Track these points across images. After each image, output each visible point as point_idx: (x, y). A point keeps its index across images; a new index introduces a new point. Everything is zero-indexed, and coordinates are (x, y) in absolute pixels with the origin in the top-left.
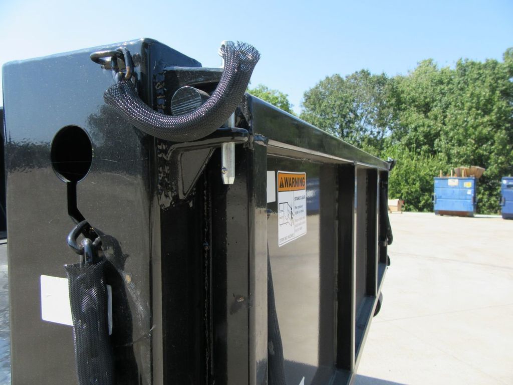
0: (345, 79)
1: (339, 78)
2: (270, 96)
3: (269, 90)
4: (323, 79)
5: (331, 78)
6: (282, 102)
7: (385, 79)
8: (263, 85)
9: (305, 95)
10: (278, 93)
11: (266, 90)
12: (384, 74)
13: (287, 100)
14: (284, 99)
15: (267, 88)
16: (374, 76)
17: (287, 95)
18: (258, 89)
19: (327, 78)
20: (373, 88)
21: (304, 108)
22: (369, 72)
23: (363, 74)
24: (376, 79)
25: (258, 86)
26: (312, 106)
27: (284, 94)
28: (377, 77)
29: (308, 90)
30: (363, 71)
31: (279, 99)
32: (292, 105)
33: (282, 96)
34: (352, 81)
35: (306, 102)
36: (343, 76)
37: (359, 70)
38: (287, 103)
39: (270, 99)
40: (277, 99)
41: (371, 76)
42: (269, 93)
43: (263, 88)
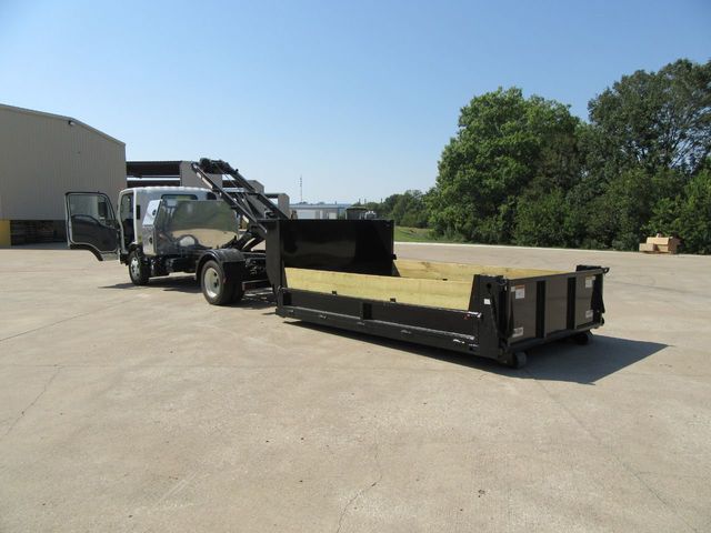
2: (544, 110)
3: (545, 101)
4: (619, 79)
6: (561, 116)
9: (591, 105)
10: (555, 104)
11: (540, 103)
13: (568, 112)
14: (563, 111)
15: (543, 100)
16: (697, 68)
17: (569, 106)
18: (530, 101)
19: (624, 79)
21: (591, 120)
22: (688, 61)
23: (680, 65)
25: (532, 98)
26: (600, 120)
28: (701, 68)
29: (595, 98)
30: (680, 62)
31: (557, 112)
33: (562, 108)
35: (592, 114)
36: (647, 72)
38: (569, 116)
39: (542, 113)
40: (553, 112)
41: (693, 66)
42: (544, 106)
43: (538, 99)
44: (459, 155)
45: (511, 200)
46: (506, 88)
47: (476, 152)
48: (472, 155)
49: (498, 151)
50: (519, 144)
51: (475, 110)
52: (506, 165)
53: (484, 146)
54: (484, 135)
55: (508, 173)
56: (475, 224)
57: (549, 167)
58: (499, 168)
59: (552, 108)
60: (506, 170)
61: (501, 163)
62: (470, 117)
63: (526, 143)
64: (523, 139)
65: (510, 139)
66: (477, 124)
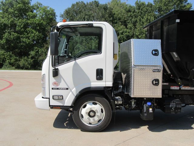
45: (36, 49)
48: (13, 26)
50: (38, 24)
52: (32, 33)
53: (19, 22)
55: (34, 36)
56: (16, 60)
58: (28, 34)
59: (48, 9)
61: (30, 31)
62: (7, 7)
63: (42, 23)
64: (40, 21)
65: (33, 21)
66: (12, 11)
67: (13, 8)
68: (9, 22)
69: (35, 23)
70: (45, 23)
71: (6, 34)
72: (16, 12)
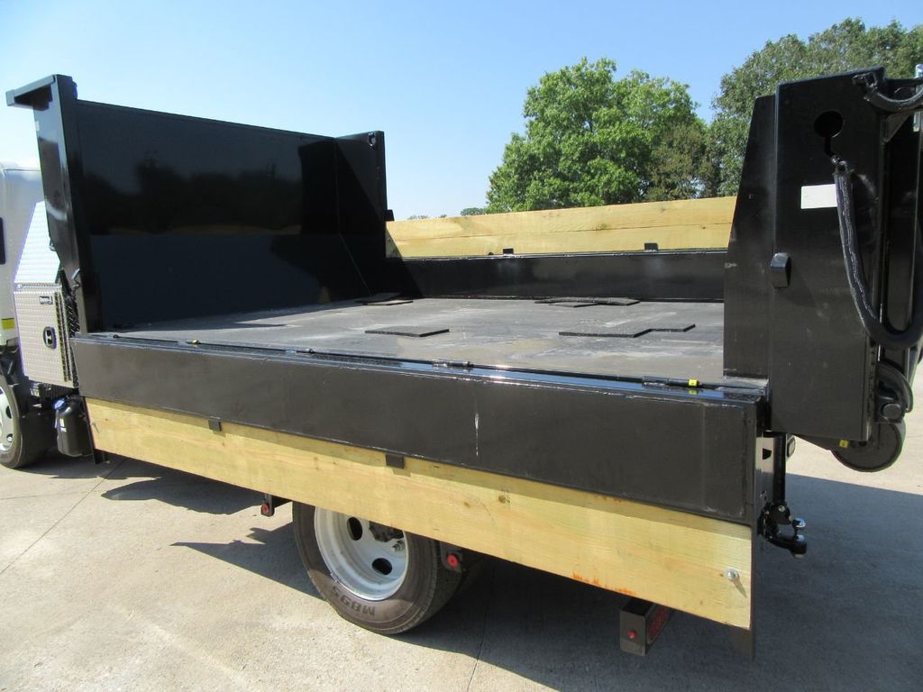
0: (807, 43)
1: (795, 41)
2: (653, 90)
3: (650, 79)
4: (760, 47)
5: (778, 44)
6: (676, 101)
7: (896, 36)
8: (639, 71)
9: (724, 82)
10: (669, 84)
11: (645, 81)
12: (894, 25)
13: (687, 96)
14: (681, 94)
15: (648, 77)
16: (873, 31)
17: (687, 86)
18: (630, 79)
19: (769, 45)
20: (871, 55)
21: (719, 110)
22: (861, 23)
23: (848, 28)
24: (876, 38)
25: (630, 74)
26: (739, 104)
27: (682, 84)
28: (880, 32)
29: (730, 72)
30: (848, 23)
31: (672, 95)
32: (696, 104)
33: (678, 89)
34: (823, 46)
35: (727, 95)
36: (804, 38)
37: (839, 22)
38: (688, 101)
39: (653, 95)
40: (667, 94)
41: (867, 30)
42: (653, 86)
43: (640, 76)
44: (533, 158)
46: (592, 60)
47: (558, 153)
48: (553, 156)
49: (590, 152)
50: (624, 142)
51: (550, 93)
52: (605, 171)
53: (569, 145)
54: (567, 128)
55: (609, 183)
57: (667, 175)
58: (593, 177)
59: (664, 87)
60: (605, 178)
61: (596, 169)
62: (543, 102)
63: (634, 139)
64: (628, 133)
65: (609, 134)
66: (555, 112)
67: (556, 105)
68: (542, 147)
69: (614, 140)
70: (649, 136)
71: (533, 182)
72: (563, 115)
